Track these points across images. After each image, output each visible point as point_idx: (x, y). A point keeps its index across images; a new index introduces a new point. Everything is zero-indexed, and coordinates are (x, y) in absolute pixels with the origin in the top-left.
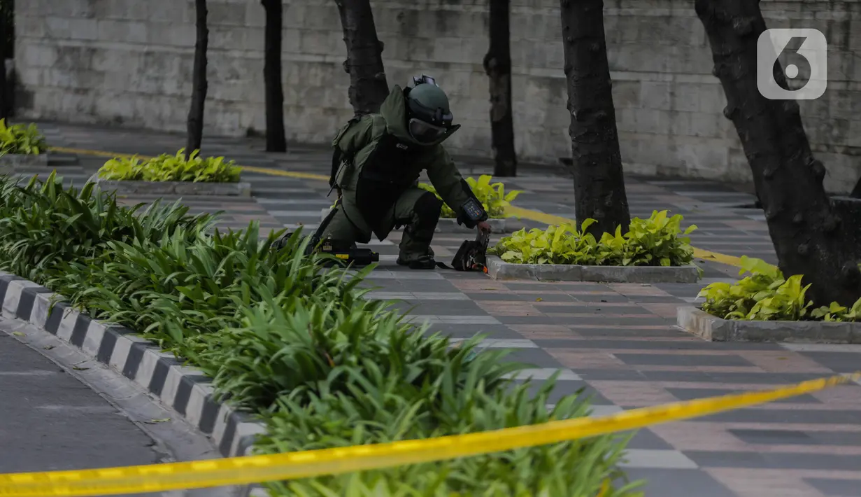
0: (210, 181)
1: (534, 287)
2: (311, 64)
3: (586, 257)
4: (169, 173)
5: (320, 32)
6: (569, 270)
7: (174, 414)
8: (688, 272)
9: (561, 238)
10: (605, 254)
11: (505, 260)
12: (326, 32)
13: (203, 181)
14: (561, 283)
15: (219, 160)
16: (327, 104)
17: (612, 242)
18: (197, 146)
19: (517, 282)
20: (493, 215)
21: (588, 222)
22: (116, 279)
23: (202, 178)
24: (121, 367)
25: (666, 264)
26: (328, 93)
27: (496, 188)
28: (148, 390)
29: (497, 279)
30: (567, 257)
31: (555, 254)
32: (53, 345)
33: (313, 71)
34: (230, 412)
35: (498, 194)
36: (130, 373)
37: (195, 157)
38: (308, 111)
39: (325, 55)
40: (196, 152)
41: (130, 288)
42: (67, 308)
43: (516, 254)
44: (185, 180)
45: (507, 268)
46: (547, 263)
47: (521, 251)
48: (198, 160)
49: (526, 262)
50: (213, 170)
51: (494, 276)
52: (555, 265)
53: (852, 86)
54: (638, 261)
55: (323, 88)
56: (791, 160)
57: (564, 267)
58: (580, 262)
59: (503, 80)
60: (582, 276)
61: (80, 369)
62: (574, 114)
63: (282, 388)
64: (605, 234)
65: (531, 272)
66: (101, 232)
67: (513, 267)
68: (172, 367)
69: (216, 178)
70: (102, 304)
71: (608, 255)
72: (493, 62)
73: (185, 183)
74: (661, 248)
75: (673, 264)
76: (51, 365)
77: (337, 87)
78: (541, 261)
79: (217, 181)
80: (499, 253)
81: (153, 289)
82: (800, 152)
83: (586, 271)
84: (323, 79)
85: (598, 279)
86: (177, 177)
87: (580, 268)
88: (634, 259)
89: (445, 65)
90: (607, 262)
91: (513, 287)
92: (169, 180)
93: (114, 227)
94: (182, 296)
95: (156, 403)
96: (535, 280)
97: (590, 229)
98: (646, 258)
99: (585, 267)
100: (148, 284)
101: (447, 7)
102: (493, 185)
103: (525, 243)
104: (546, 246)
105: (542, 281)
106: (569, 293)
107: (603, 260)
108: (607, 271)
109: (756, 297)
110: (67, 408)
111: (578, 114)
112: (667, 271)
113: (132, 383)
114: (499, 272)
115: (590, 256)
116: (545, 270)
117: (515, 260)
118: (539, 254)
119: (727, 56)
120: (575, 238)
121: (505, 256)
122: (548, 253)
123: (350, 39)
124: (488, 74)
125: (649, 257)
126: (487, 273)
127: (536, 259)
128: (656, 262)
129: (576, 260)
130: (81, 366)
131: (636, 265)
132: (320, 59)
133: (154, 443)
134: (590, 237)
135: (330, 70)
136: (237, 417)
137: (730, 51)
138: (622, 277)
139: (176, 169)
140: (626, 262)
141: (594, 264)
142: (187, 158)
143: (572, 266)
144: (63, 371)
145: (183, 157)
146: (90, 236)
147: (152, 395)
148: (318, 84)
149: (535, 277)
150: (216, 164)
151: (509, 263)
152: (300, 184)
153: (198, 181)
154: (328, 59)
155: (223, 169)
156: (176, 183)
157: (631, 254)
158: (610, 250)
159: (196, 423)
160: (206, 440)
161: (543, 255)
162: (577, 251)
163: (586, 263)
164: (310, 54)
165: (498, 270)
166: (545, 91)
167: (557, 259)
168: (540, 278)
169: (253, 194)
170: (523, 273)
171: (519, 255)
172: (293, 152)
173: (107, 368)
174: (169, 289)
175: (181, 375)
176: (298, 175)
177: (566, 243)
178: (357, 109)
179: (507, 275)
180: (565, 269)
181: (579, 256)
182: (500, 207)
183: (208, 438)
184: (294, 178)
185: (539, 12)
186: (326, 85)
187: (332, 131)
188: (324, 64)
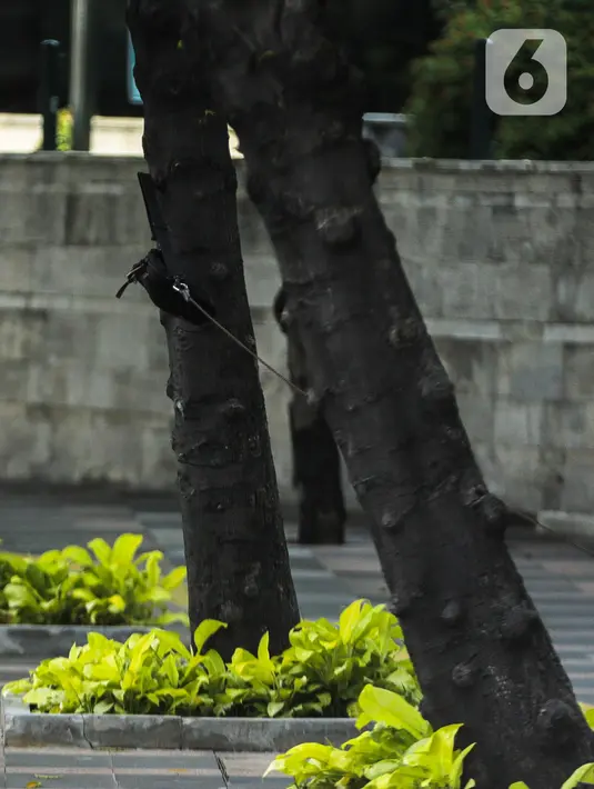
12: (30, 248)
16: (33, 397)
26: (34, 373)
33: (7, 327)
39: (29, 295)
55: (24, 364)
77: (53, 360)
84: (26, 346)
132: (18, 303)
135: (38, 325)
148: (17, 354)
154: (36, 304)
185: (429, 202)
186: (31, 357)
187: (41, 453)
188: (27, 315)
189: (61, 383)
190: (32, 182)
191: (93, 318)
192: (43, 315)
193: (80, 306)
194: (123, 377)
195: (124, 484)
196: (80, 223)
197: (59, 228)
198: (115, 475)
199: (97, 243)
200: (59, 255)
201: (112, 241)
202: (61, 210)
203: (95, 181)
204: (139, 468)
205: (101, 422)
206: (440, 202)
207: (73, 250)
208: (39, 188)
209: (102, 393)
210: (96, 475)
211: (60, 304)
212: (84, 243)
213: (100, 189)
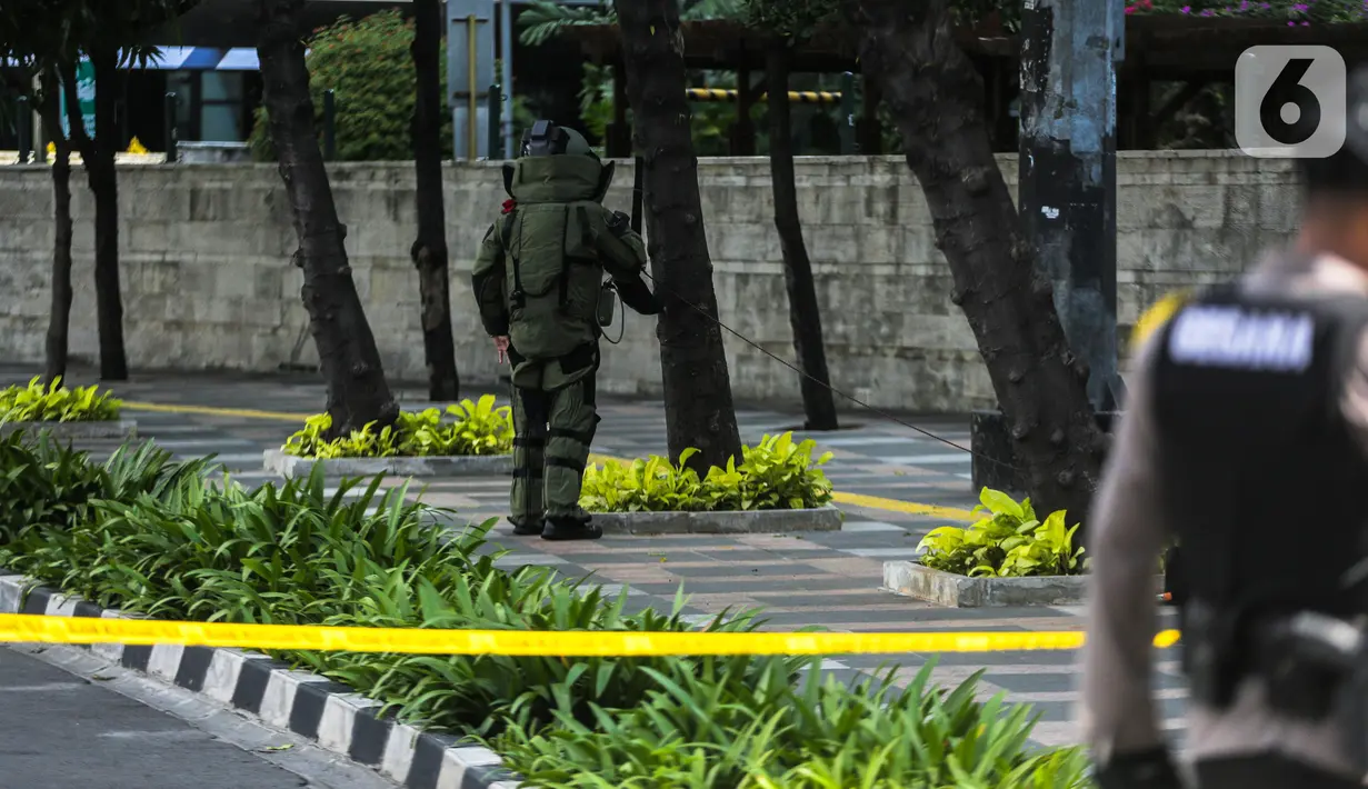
0: (81, 420)
1: (633, 544)
2: (144, 265)
3: (691, 500)
4: (26, 411)
5: (157, 222)
6: (671, 519)
7: (296, 738)
8: (828, 515)
9: (656, 477)
10: (716, 495)
12: (165, 223)
13: (73, 419)
14: (664, 536)
15: (92, 391)
16: (169, 316)
17: (725, 478)
18: (61, 372)
21: (687, 453)
22: (131, 552)
23: (70, 416)
24: (172, 671)
25: (797, 506)
26: (170, 301)
27: (503, 414)
28: (233, 705)
30: (667, 502)
31: (650, 497)
32: (45, 647)
33: (148, 273)
34: (418, 733)
36: (191, 681)
37: (57, 388)
38: (142, 326)
39: (164, 253)
40: (57, 381)
41: (157, 564)
42: (54, 595)
43: (597, 500)
44: (49, 420)
46: (641, 510)
47: (603, 495)
48: (64, 392)
49: (611, 510)
50: (86, 405)
52: (652, 513)
53: (904, 269)
54: (762, 503)
55: (162, 296)
56: (1045, 358)
57: (666, 515)
58: (684, 507)
59: (438, 275)
60: (690, 527)
61: (103, 679)
64: (713, 469)
65: (621, 523)
66: (59, 490)
68: (274, 672)
69: (89, 416)
70: (118, 588)
71: (720, 498)
72: (424, 252)
73: (49, 424)
74: (787, 484)
75: (806, 505)
76: (64, 675)
77: (183, 293)
78: (632, 508)
79: (90, 419)
81: (199, 566)
82: (1056, 346)
83: (694, 520)
84: (163, 284)
85: (713, 529)
86: (38, 415)
87: (687, 515)
88: (755, 501)
90: (721, 505)
92: (27, 420)
93: (74, 482)
94: (246, 572)
95: (256, 723)
96: (627, 534)
97: (690, 463)
98: (770, 498)
99: (693, 514)
100: (183, 561)
103: (609, 485)
104: (635, 486)
105: (638, 534)
106: (692, 549)
107: (715, 503)
108: (722, 518)
109: (1005, 545)
110: (143, 734)
112: (801, 516)
113: (198, 695)
115: (697, 499)
116: (639, 520)
117: (597, 507)
118: (628, 498)
119: (955, 220)
120: (666, 472)
122: (642, 497)
123: (303, 222)
124: (418, 267)
125: (775, 497)
127: (625, 505)
128: (784, 503)
129: (680, 504)
130: (102, 674)
131: (760, 508)
132: (157, 258)
133: (305, 783)
134: (690, 473)
135: (172, 271)
136: (438, 740)
137: (958, 213)
138: (744, 524)
139: (35, 405)
140: (746, 505)
141: (703, 508)
142: (46, 391)
143: (675, 513)
144: (88, 682)
145: (40, 389)
146: (39, 496)
147: (241, 711)
148: (156, 289)
149: (628, 530)
150: (88, 396)
152: (186, 419)
153: (66, 420)
154: (169, 258)
155: (98, 403)
156: (36, 424)
157: (752, 493)
158: (721, 489)
159: (343, 748)
160: (374, 773)
161: (634, 499)
162: (679, 492)
163: (693, 508)
164: (142, 252)
167: (654, 504)
168: (635, 531)
169: (139, 435)
170: (612, 525)
171: (602, 501)
172: (138, 381)
173: (145, 677)
174: (220, 564)
175: (298, 682)
176: (175, 409)
177: (662, 481)
178: (314, 316)
180: (667, 518)
181: (681, 500)
183: (375, 770)
184: (171, 412)
185: (462, 187)
186: (166, 290)
187: (176, 351)
188: (163, 265)
189: (190, 308)
190: (165, 182)
191: (213, 267)
192: (175, 265)
193: (201, 258)
194: (236, 302)
195: (238, 369)
196: (200, 208)
197: (186, 210)
198: (231, 363)
199: (214, 219)
200: (186, 228)
201: (225, 217)
202: (187, 198)
203: (211, 180)
204: (250, 359)
205: (220, 331)
206: (471, 187)
207: (196, 224)
208: (169, 186)
209: (220, 313)
210: (217, 364)
211: (188, 258)
212: (204, 219)
213: (217, 185)
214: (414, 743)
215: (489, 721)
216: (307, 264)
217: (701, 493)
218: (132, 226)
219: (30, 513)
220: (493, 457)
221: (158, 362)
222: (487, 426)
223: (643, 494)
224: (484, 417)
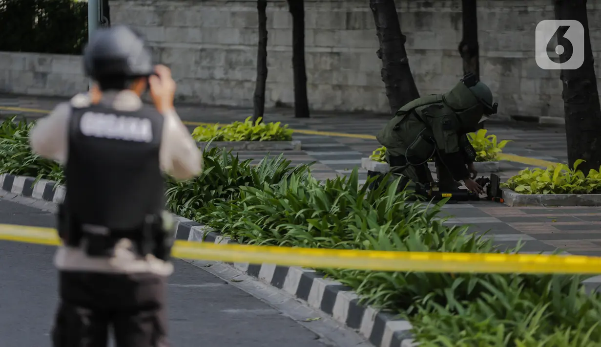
0: (271, 140)
1: (544, 212)
2: (322, 54)
3: (579, 188)
4: (242, 135)
5: (329, 30)
6: (567, 198)
7: (323, 314)
9: (560, 175)
10: (592, 185)
11: (517, 192)
12: (332, 31)
13: (267, 140)
14: (562, 207)
15: (278, 124)
16: (335, 82)
17: (597, 176)
18: (261, 115)
19: (528, 208)
20: (489, 159)
21: (578, 162)
22: (255, 215)
23: (265, 138)
24: (269, 278)
26: (335, 74)
27: (491, 139)
28: (296, 296)
29: (514, 206)
30: (565, 189)
31: (556, 186)
32: (211, 264)
33: (324, 58)
34: (376, 313)
35: (492, 144)
36: (278, 283)
37: (259, 123)
38: (321, 87)
39: (332, 47)
40: (260, 119)
41: (267, 221)
42: (218, 237)
43: (526, 187)
44: (254, 140)
45: (521, 198)
46: (550, 193)
47: (529, 185)
48: (263, 125)
49: (533, 193)
50: (273, 132)
51: (511, 204)
52: (556, 195)
55: (331, 71)
57: (563, 196)
58: (574, 192)
59: (473, 60)
60: (577, 203)
61: (236, 281)
62: (566, 82)
63: (415, 295)
64: (592, 171)
65: (538, 200)
66: (230, 180)
67: (525, 197)
68: (315, 279)
69: (275, 138)
70: (248, 234)
71: (595, 186)
72: (465, 48)
73: (254, 142)
76: (216, 279)
77: (342, 69)
78: (546, 192)
79: (276, 140)
80: (513, 188)
81: (287, 222)
83: (580, 199)
84: (332, 65)
85: (590, 204)
86: (248, 138)
87: (576, 196)
89: (422, 52)
90: (595, 191)
91: (528, 212)
92: (242, 140)
93: (239, 176)
94: (310, 226)
95: (305, 306)
96: (542, 206)
97: (579, 167)
99: (579, 196)
100: (282, 219)
101: (423, 9)
102: (489, 137)
103: (533, 179)
104: (548, 180)
105: (547, 206)
106: (573, 215)
107: (592, 190)
108: (595, 198)
110: (244, 311)
111: (569, 83)
113: (281, 291)
114: (515, 201)
115: (582, 187)
116: (549, 199)
117: (526, 191)
118: (543, 187)
120: (568, 174)
121: (517, 189)
122: (551, 186)
124: (462, 56)
126: (504, 202)
127: (541, 191)
129: (572, 190)
130: (237, 279)
132: (329, 50)
133: (318, 337)
134: (580, 173)
135: (336, 57)
136: (384, 317)
139: (247, 132)
141: (585, 193)
142: (254, 124)
143: (569, 195)
144: (227, 283)
145: (251, 123)
146: (220, 183)
147: (299, 300)
148: (328, 68)
149: (542, 205)
150: (275, 128)
151: (522, 194)
152: (331, 140)
153: (264, 140)
154: (335, 50)
155: (280, 131)
156: (247, 142)
158: (596, 182)
159: (343, 320)
160: (356, 334)
161: (547, 187)
162: (572, 184)
163: (579, 192)
164: (321, 47)
165: (514, 199)
166: (499, 67)
167: (557, 190)
168: (545, 205)
169: (303, 148)
170: (533, 201)
171: (528, 188)
172: (315, 118)
173: (258, 280)
174: (298, 221)
175: (325, 285)
176: (328, 134)
177: (563, 178)
178: (388, 85)
179: (521, 203)
180: (564, 197)
181: (573, 187)
182: (494, 152)
183: (357, 332)
184: (324, 136)
185: (493, 10)
186: (334, 68)
187: (338, 102)
188: (332, 54)
189: (346, 78)
190: (333, 8)
191: (358, 55)
192: (338, 54)
193: (352, 50)
194: (369, 75)
195: (371, 111)
196: (352, 22)
197: (344, 23)
198: (367, 108)
199: (359, 29)
200: (344, 33)
201: (365, 27)
202: (344, 17)
203: (358, 7)
204: (377, 105)
205: (362, 90)
206: (497, 10)
207: (350, 31)
208: (336, 10)
209: (362, 80)
210: (360, 108)
211: (344, 50)
212: (354, 29)
213: (361, 10)
214: (374, 317)
215: (411, 308)
216: (384, 57)
217: (585, 184)
218: (316, 31)
219: (214, 192)
220: (484, 162)
221: (329, 107)
222: (481, 146)
223: (551, 185)
224: (480, 141)
